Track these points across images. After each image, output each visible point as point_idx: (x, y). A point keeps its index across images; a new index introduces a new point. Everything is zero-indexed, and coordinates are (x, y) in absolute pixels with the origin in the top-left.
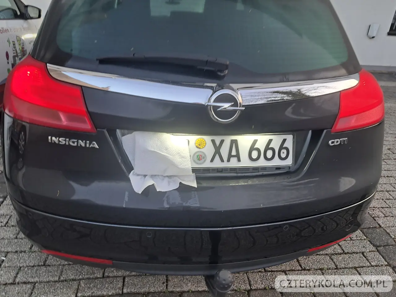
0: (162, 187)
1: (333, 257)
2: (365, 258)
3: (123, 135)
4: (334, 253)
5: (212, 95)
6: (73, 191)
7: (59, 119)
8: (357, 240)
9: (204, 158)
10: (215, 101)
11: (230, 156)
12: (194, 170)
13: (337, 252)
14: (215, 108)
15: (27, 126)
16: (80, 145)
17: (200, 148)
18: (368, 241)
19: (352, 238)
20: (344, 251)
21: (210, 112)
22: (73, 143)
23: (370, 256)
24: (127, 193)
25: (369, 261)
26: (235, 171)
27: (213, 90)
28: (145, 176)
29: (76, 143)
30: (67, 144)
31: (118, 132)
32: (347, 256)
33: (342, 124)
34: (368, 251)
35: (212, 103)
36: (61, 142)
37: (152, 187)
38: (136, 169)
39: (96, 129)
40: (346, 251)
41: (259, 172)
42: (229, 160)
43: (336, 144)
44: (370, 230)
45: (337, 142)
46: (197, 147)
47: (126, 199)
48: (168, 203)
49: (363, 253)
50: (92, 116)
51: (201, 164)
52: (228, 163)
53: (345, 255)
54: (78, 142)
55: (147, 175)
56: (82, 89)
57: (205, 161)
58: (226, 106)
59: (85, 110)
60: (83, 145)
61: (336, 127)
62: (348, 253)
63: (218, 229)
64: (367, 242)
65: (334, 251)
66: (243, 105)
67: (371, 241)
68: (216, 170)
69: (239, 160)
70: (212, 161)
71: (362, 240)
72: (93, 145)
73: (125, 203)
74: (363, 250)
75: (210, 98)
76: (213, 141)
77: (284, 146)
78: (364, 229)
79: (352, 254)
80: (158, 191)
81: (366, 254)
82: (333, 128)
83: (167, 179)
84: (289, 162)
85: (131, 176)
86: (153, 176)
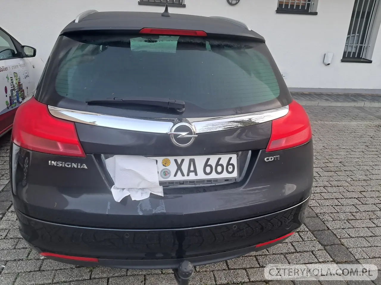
0: (136, 197)
1: (287, 255)
2: (314, 255)
3: (106, 158)
4: (288, 253)
5: (173, 127)
6: (67, 203)
7: (57, 147)
8: (309, 240)
9: (169, 174)
10: (175, 131)
11: (189, 171)
12: (161, 183)
13: (290, 252)
14: (176, 136)
15: (31, 152)
16: (73, 166)
17: (166, 166)
18: (318, 241)
19: (304, 239)
20: (296, 250)
21: (172, 139)
22: (67, 165)
23: (318, 253)
24: (109, 203)
25: (317, 258)
26: (194, 183)
27: (174, 123)
28: (123, 189)
29: (70, 165)
30: (63, 166)
31: (103, 156)
32: (298, 255)
33: (274, 145)
34: (317, 249)
35: (173, 132)
36: (59, 165)
37: (129, 197)
38: (116, 184)
39: (86, 154)
40: (298, 250)
41: (212, 183)
42: (188, 175)
43: (270, 160)
44: (320, 232)
45: (271, 159)
46: (164, 165)
47: (109, 207)
48: (141, 210)
49: (312, 252)
50: (83, 145)
51: (166, 178)
52: (189, 177)
53: (297, 254)
54: (71, 164)
55: (125, 189)
56: (75, 124)
57: (170, 176)
58: (184, 134)
59: (77, 139)
60: (76, 166)
61: (269, 147)
62: (300, 252)
63: (181, 229)
64: (316, 243)
65: (288, 251)
66: (197, 133)
67: (320, 241)
68: (179, 183)
69: (196, 174)
70: (175, 175)
71: (312, 240)
72: (83, 166)
73: (108, 211)
74: (313, 249)
75: (172, 128)
76: (176, 161)
77: (230, 163)
78: (314, 231)
79: (303, 252)
80: (133, 200)
81: (315, 252)
82: (267, 149)
83: (140, 192)
84: (235, 174)
85: (113, 190)
86: (129, 189)
